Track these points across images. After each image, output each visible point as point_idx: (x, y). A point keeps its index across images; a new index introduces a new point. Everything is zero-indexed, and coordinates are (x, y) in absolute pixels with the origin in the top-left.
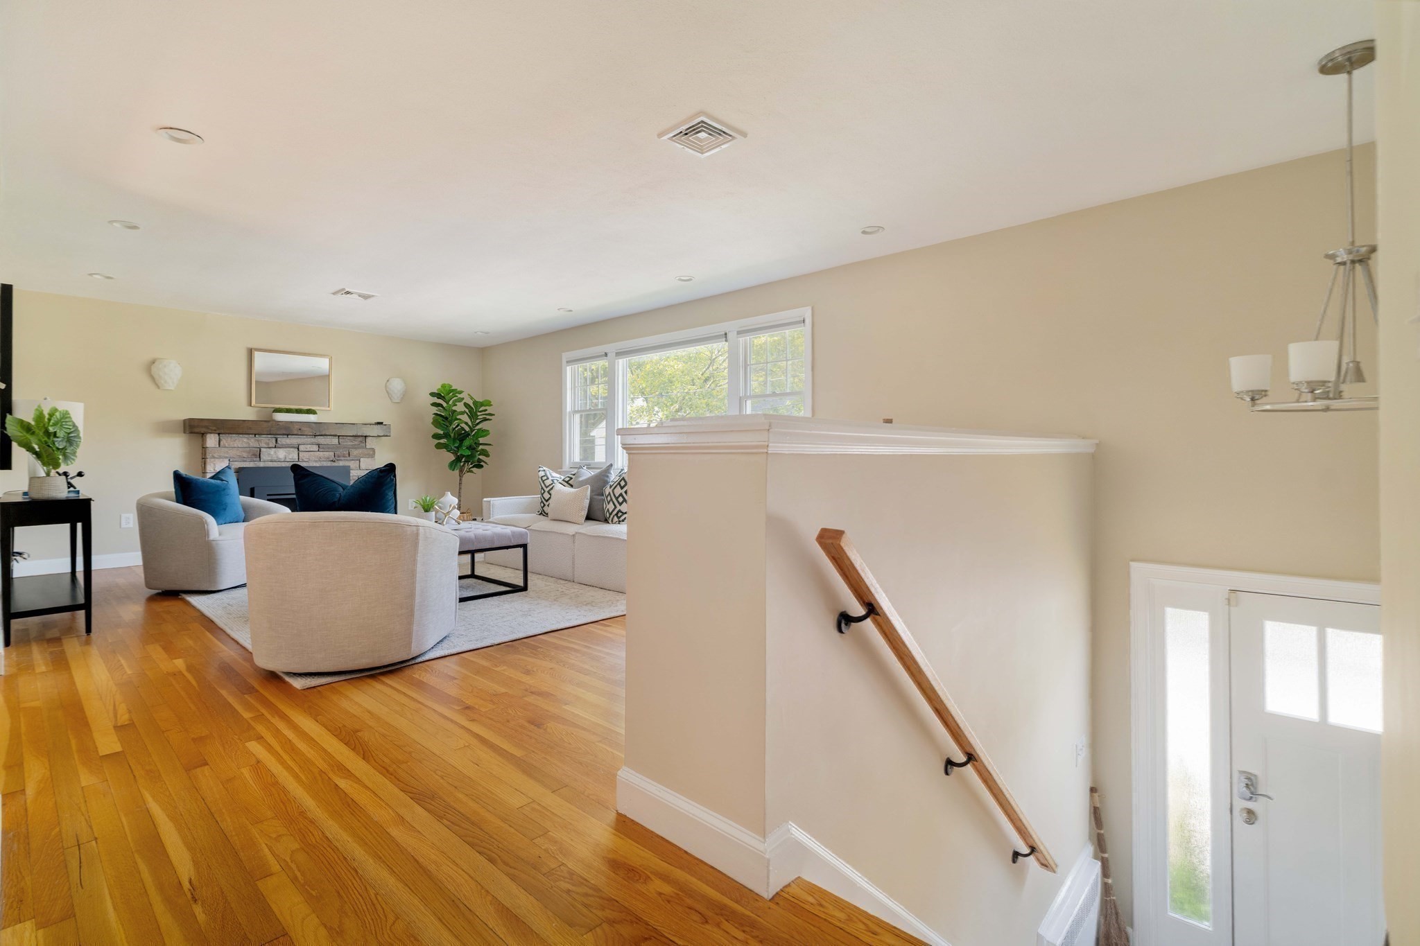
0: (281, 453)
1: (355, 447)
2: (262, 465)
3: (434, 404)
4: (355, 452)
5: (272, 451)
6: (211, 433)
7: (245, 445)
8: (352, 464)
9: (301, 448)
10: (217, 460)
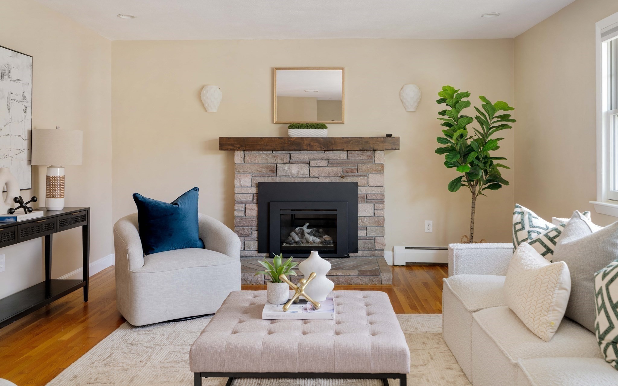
0: (294, 169)
1: (363, 162)
2: (278, 180)
3: (443, 113)
4: (363, 168)
5: (287, 167)
6: (238, 150)
7: (264, 161)
8: (360, 181)
9: (312, 163)
10: (242, 175)
